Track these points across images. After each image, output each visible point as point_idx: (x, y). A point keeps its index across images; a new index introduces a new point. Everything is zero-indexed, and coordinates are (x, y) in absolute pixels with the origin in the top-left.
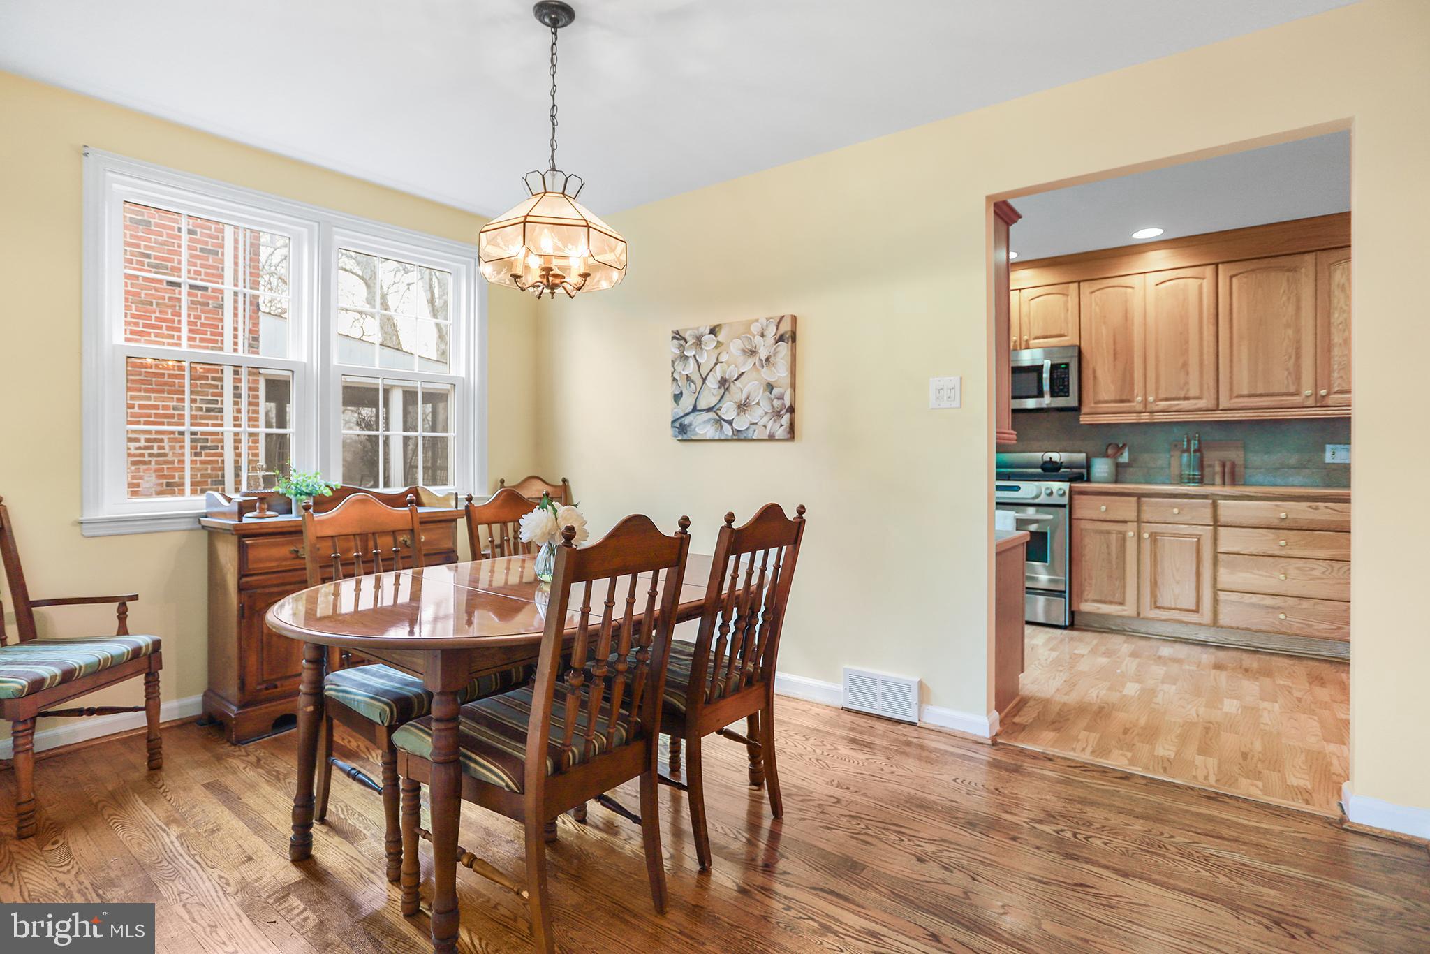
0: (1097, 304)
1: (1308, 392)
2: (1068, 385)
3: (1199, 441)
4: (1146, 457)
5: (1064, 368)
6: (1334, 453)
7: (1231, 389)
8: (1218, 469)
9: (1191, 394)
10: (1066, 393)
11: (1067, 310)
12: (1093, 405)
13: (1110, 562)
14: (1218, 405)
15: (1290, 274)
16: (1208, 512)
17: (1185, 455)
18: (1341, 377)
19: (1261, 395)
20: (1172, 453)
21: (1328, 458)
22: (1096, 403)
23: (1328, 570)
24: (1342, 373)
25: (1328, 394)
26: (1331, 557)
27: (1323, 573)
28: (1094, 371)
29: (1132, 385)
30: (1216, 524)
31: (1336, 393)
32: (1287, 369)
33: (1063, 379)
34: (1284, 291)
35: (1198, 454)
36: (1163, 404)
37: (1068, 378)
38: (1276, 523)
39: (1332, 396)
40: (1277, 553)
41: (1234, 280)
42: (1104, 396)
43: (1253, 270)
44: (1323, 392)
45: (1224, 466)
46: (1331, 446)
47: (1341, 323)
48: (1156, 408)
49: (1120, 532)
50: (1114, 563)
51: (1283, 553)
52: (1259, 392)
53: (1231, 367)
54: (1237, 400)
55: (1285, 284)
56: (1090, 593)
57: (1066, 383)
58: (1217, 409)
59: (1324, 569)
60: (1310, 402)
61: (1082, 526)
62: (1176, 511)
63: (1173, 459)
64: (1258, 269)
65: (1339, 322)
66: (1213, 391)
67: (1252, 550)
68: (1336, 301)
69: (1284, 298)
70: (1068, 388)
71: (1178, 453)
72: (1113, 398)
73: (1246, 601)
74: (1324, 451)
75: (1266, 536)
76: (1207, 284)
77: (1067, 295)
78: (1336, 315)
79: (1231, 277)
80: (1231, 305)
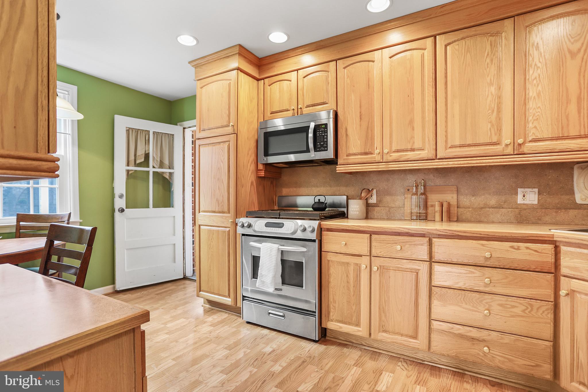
0: (348, 77)
1: (508, 141)
2: (327, 141)
3: (424, 186)
4: (388, 199)
5: (324, 128)
6: (524, 196)
7: (446, 141)
8: (438, 208)
9: (416, 146)
10: (325, 148)
11: (328, 83)
12: (346, 158)
13: (349, 289)
14: (436, 156)
15: (492, 39)
16: (425, 248)
17: (414, 197)
18: (535, 127)
19: (469, 146)
20: (406, 196)
21: (520, 200)
22: (347, 156)
23: (527, 308)
24: (536, 123)
25: (524, 143)
26: (530, 296)
27: (524, 311)
28: (346, 129)
29: (373, 139)
30: (431, 260)
31: (530, 141)
32: (491, 122)
33: (324, 136)
34: (488, 55)
35: (423, 197)
36: (395, 155)
37: (327, 136)
38: (481, 262)
39: (526, 145)
40: (482, 289)
41: (448, 47)
42: (353, 150)
43: (463, 39)
44: (520, 141)
45: (442, 206)
46: (522, 189)
47: (536, 78)
48: (390, 159)
49: (357, 264)
50: (352, 290)
51: (487, 289)
52: (468, 142)
53: (446, 122)
54: (450, 150)
55: (488, 47)
56: (333, 315)
57: (325, 140)
58: (436, 158)
59: (524, 308)
60: (510, 150)
61: (329, 259)
62: (399, 247)
63: (406, 200)
64: (468, 37)
65: (533, 78)
66: (433, 142)
67: (461, 285)
68: (531, 59)
69: (488, 60)
70: (327, 144)
71: (410, 196)
72: (359, 151)
73: (455, 332)
74: (516, 194)
75: (474, 273)
76: (428, 54)
77: (328, 72)
78: (531, 72)
79: (446, 46)
80: (446, 70)
